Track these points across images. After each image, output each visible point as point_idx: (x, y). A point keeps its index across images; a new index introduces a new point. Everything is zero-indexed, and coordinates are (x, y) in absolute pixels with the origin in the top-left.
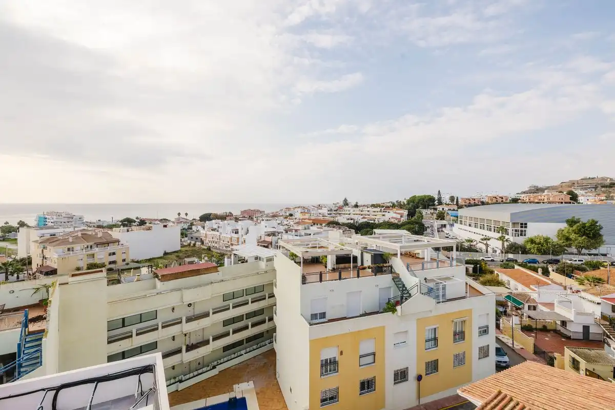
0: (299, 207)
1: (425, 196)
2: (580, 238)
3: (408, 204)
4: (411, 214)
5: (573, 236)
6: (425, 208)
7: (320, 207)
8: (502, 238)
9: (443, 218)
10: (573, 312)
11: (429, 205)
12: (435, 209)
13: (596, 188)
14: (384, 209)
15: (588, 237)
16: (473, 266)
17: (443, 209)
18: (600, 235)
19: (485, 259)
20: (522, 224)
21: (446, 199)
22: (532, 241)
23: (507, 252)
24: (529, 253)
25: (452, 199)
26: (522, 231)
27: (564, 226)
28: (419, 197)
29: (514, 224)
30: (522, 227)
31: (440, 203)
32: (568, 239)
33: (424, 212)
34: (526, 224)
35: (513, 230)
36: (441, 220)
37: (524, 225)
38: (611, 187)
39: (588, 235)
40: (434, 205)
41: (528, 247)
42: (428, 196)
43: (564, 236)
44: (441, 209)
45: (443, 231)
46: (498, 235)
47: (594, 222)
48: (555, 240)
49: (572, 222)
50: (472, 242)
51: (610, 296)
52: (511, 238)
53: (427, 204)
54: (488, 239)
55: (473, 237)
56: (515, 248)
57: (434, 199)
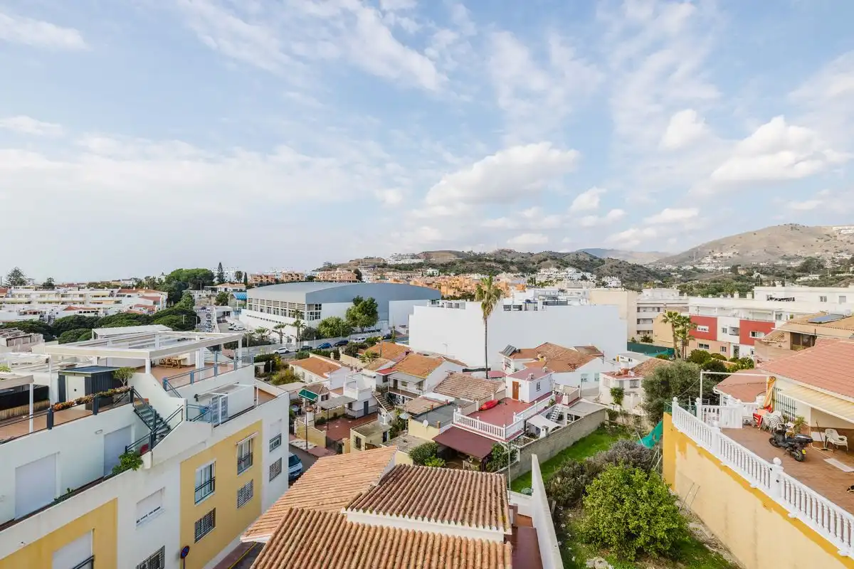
1: (198, 271)
2: (363, 317)
3: (169, 282)
4: (174, 298)
5: (358, 315)
6: (198, 288)
8: (296, 324)
9: (225, 303)
10: (357, 392)
11: (204, 285)
12: (214, 290)
13: (374, 267)
14: (119, 291)
15: (369, 315)
16: (264, 363)
17: (226, 289)
18: (377, 313)
19: (279, 352)
20: (316, 305)
21: (230, 274)
22: (325, 324)
23: (302, 340)
24: (323, 338)
25: (239, 275)
26: (316, 313)
27: (351, 305)
28: (187, 271)
29: (309, 306)
30: (316, 309)
31: (222, 281)
32: (354, 318)
33: (196, 294)
34: (320, 305)
35: (308, 313)
36: (223, 305)
37: (318, 307)
38: (384, 267)
39: (367, 312)
40: (212, 284)
41: (322, 331)
42: (203, 270)
43: (351, 315)
44: (223, 290)
45: (225, 321)
46: (293, 320)
47: (372, 301)
48: (344, 320)
49: (357, 301)
50: (263, 332)
51: (382, 368)
52: (306, 322)
53: (201, 282)
54: (283, 327)
55: (265, 325)
56: (309, 334)
57: (212, 274)
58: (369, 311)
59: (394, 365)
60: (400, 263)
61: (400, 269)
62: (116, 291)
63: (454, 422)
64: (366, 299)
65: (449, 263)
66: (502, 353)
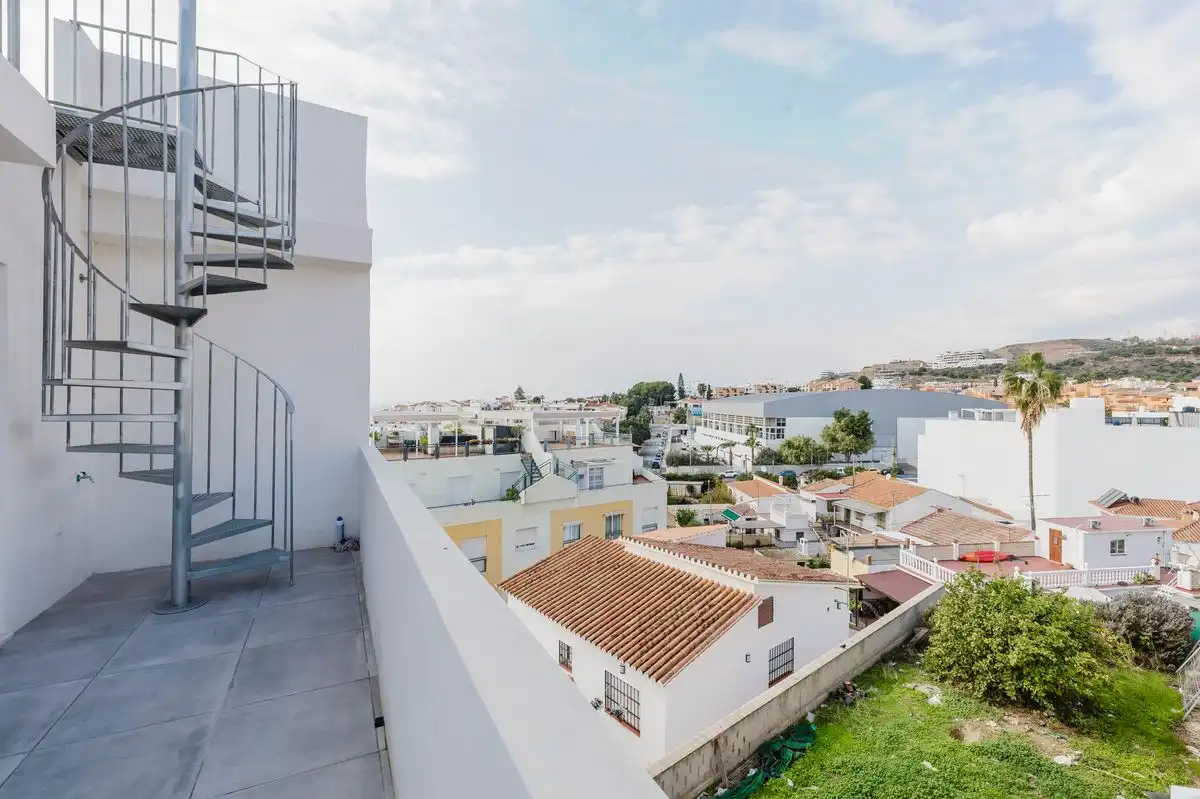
0: (422, 404)
1: (658, 383)
2: (847, 438)
3: (630, 396)
4: (633, 411)
5: (840, 435)
6: (659, 403)
7: (467, 403)
8: (750, 443)
9: (683, 421)
10: (785, 515)
11: (664, 400)
12: (674, 405)
13: (903, 375)
14: (587, 405)
15: (858, 436)
16: (702, 483)
17: (686, 405)
18: (870, 433)
19: (726, 475)
20: (778, 419)
21: (691, 388)
22: (790, 445)
23: (758, 463)
24: (787, 464)
25: (702, 389)
26: (779, 431)
27: (831, 421)
28: (648, 384)
29: (769, 419)
30: (779, 425)
31: (682, 396)
32: (834, 440)
33: (655, 410)
34: (784, 419)
35: (767, 429)
36: (681, 423)
37: (782, 423)
38: (921, 375)
39: (854, 432)
40: (672, 399)
41: (784, 454)
42: (664, 383)
43: (829, 435)
44: (683, 406)
45: (680, 441)
46: (744, 438)
47: (864, 416)
48: (819, 441)
49: (840, 415)
50: (710, 449)
51: (824, 491)
52: (764, 443)
53: (661, 397)
54: (733, 445)
55: (715, 443)
56: (769, 457)
57: (673, 388)
58: (859, 431)
59: (847, 490)
60: (955, 366)
61: (953, 376)
62: (584, 404)
63: (901, 563)
64: (856, 414)
65: (1067, 363)
66: (1094, 503)
